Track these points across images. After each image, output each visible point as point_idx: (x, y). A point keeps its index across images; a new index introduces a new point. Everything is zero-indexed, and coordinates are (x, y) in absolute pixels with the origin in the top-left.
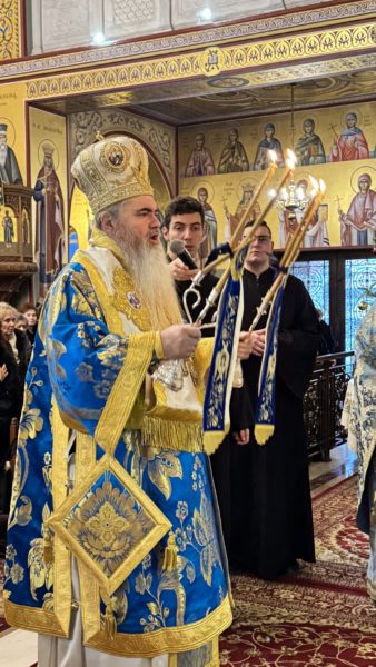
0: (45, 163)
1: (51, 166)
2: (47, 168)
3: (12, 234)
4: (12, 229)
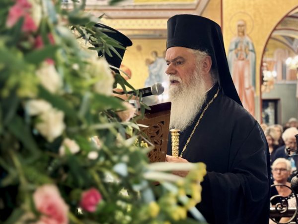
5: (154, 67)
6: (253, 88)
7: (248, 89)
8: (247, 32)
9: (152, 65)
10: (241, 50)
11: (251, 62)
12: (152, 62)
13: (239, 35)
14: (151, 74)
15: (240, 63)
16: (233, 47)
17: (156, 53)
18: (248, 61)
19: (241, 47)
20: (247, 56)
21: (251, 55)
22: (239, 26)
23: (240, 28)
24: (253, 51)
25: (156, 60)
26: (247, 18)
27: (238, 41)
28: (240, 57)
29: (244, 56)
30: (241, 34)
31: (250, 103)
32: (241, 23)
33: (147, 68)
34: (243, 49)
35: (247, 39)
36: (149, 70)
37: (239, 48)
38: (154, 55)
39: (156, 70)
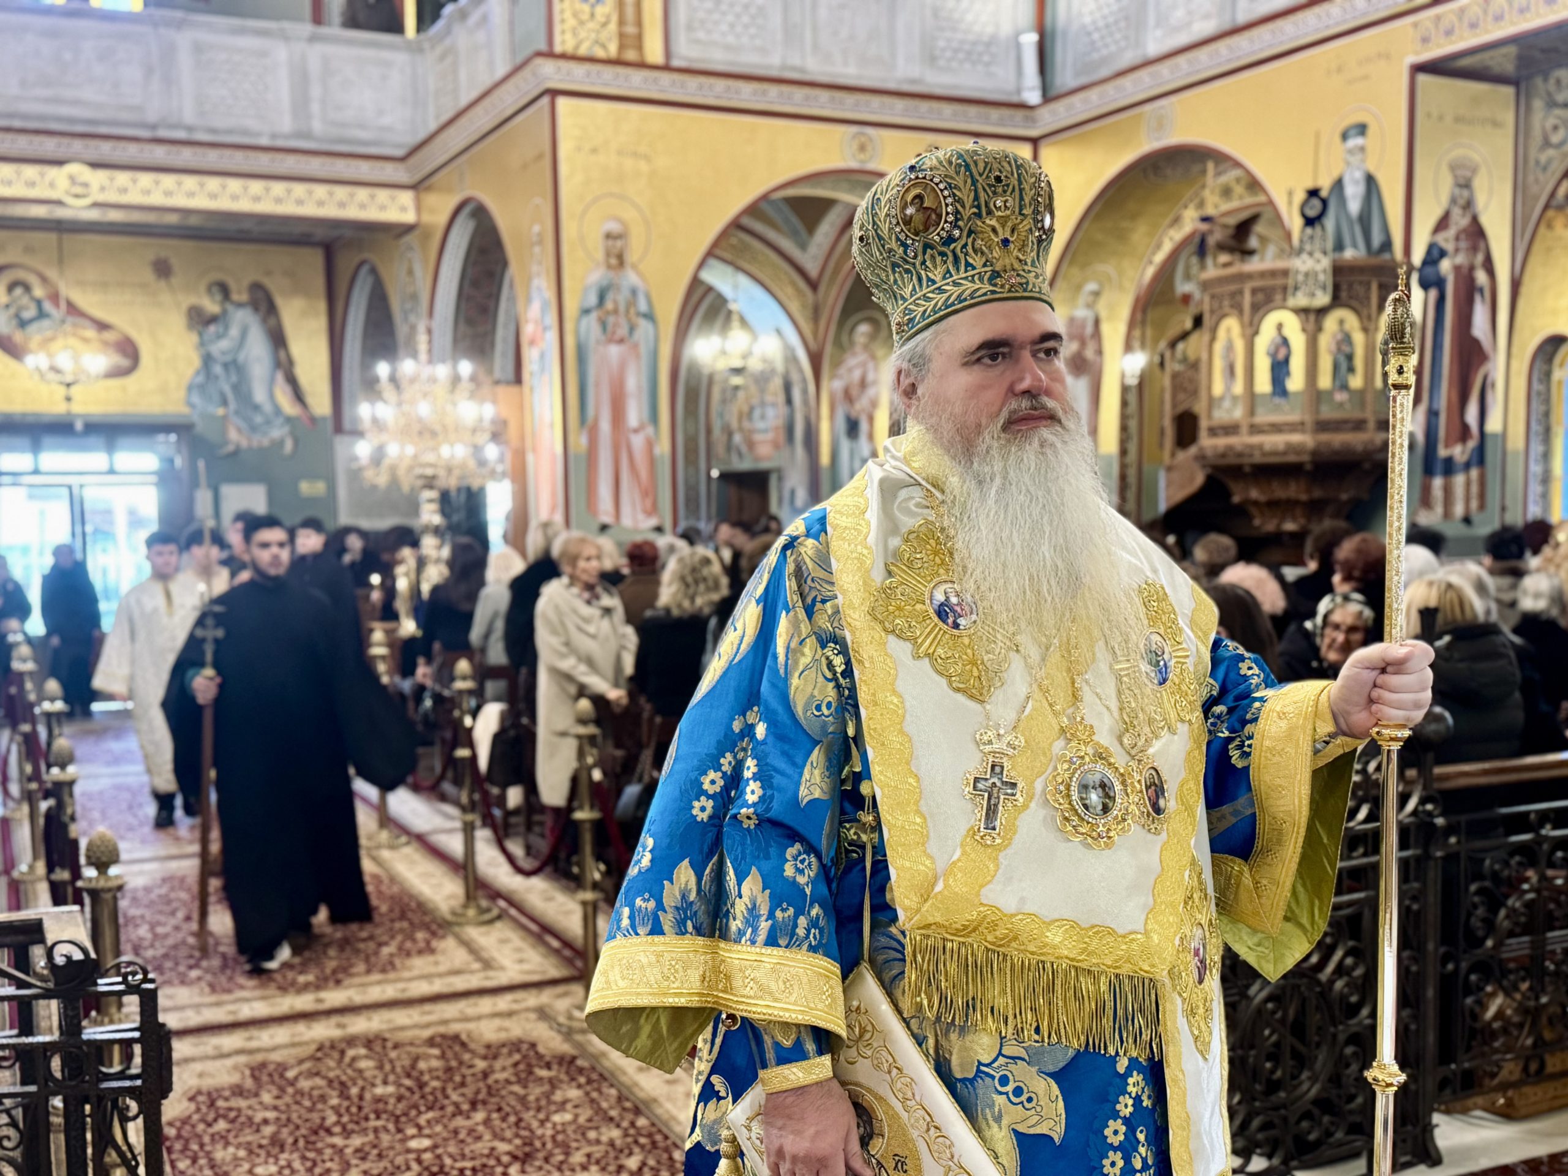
0: (1453, 201)
1: (1469, 205)
2: (1456, 212)
3: (1351, 369)
4: (1350, 358)
5: (219, 337)
6: (650, 430)
7: (636, 431)
8: (632, 257)
9: (212, 329)
10: (616, 311)
11: (644, 350)
12: (213, 319)
13: (609, 267)
14: (207, 360)
15: (614, 351)
16: (593, 300)
17: (224, 290)
18: (636, 346)
19: (615, 302)
20: (632, 329)
21: (644, 327)
22: (609, 236)
23: (610, 243)
24: (650, 316)
25: (225, 312)
26: (630, 215)
27: (605, 283)
28: (614, 333)
29: (623, 331)
30: (614, 261)
31: (644, 473)
32: (614, 227)
33: (194, 338)
34: (622, 308)
35: (631, 278)
36: (202, 344)
37: (609, 305)
38: (218, 297)
39: (224, 344)
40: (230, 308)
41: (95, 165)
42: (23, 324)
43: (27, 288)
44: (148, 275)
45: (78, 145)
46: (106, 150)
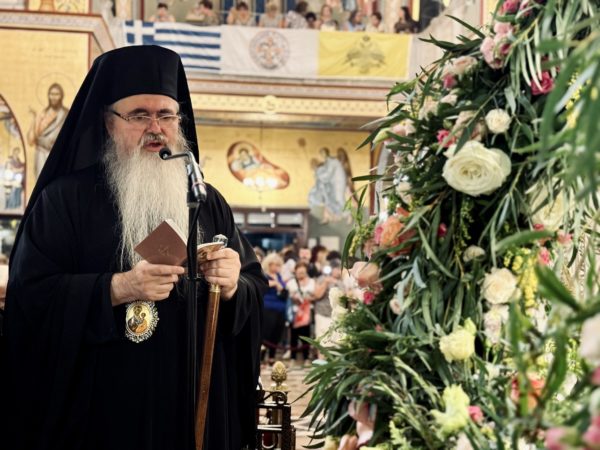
5: (324, 172)
9: (321, 169)
12: (321, 164)
14: (318, 182)
17: (327, 151)
25: (326, 161)
33: (313, 173)
36: (316, 175)
38: (324, 154)
39: (325, 175)
40: (329, 159)
41: (278, 96)
42: (244, 167)
43: (247, 151)
44: (296, 146)
45: (272, 89)
46: (283, 90)
